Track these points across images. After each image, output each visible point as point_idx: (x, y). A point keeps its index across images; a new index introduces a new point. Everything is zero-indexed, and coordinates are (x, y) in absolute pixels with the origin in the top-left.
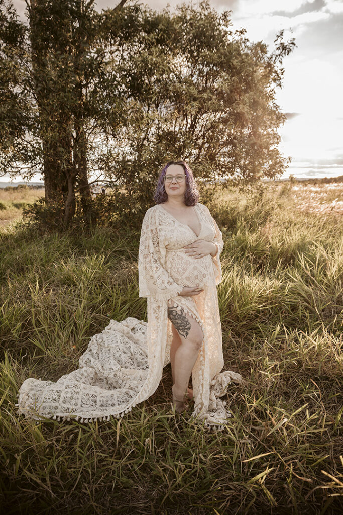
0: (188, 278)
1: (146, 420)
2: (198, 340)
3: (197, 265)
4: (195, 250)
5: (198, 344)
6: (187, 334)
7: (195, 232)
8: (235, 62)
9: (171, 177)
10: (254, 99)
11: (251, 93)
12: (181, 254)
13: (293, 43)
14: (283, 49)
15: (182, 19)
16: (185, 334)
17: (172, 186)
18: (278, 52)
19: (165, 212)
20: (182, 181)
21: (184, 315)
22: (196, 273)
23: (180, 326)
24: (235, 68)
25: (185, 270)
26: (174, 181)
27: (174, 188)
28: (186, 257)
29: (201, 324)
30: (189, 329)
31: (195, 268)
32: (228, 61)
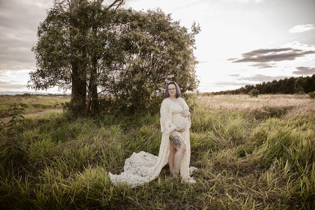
0: (181, 125)
1: (167, 180)
2: (184, 149)
3: (184, 119)
4: (184, 114)
5: (184, 150)
6: (180, 147)
7: (182, 107)
8: (176, 38)
9: (171, 89)
10: (184, 54)
11: (183, 51)
12: (179, 116)
13: (199, 29)
14: (195, 31)
15: (149, 15)
16: (179, 147)
17: (171, 92)
18: (193, 32)
19: (170, 100)
20: (175, 90)
21: (179, 139)
22: (184, 123)
23: (177, 144)
24: (176, 40)
25: (180, 121)
26: (172, 90)
27: (172, 93)
28: (181, 117)
29: (184, 142)
30: (181, 145)
31: (184, 121)
32: (173, 37)
